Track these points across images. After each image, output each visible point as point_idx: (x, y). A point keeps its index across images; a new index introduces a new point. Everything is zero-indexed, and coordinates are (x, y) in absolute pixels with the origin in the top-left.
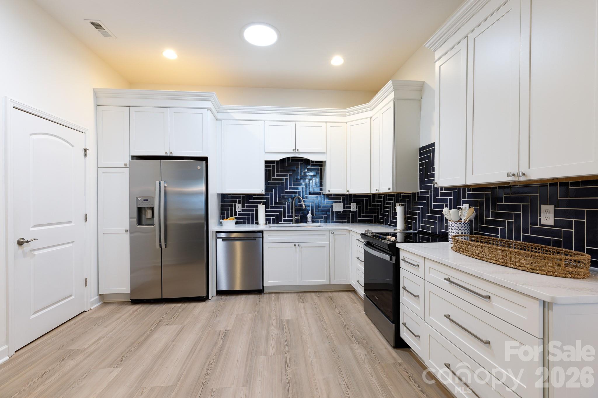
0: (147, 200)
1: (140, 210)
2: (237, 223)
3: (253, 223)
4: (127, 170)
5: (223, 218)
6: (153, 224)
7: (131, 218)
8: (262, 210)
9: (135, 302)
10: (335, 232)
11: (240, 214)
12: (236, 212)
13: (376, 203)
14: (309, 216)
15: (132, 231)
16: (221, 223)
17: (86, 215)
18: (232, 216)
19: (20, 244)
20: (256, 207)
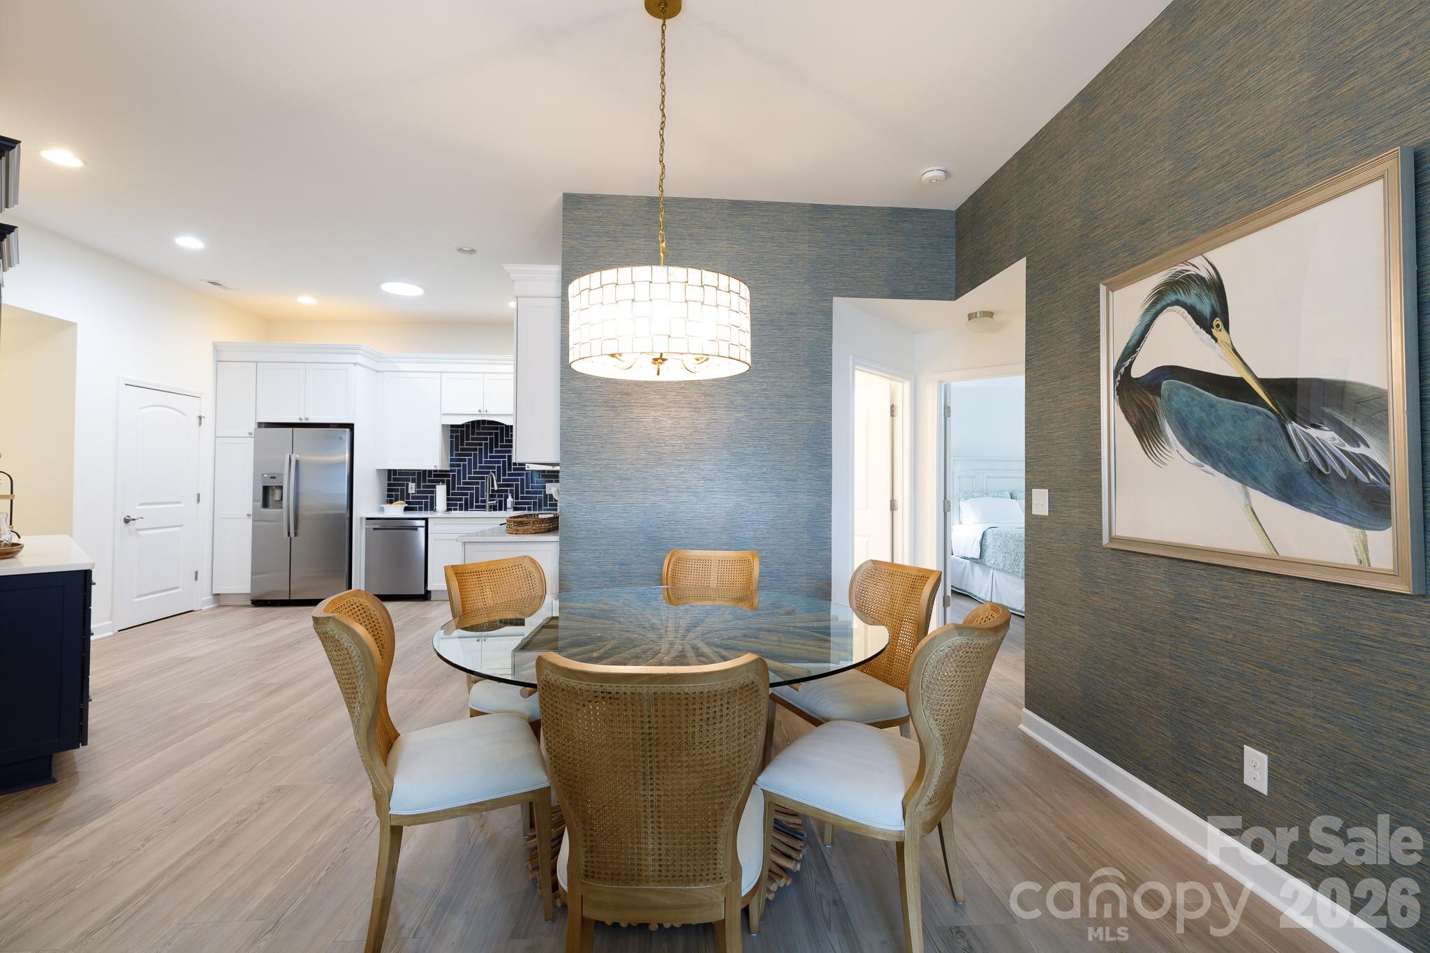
0: (275, 478)
1: (266, 489)
2: (406, 509)
3: (427, 509)
4: (252, 441)
5: (391, 502)
6: (282, 508)
7: (254, 501)
9: (258, 603)
11: (413, 498)
12: (408, 495)
14: (510, 500)
15: (256, 519)
16: (383, 508)
17: (199, 495)
18: (401, 499)
19: (127, 521)
20: (434, 487)
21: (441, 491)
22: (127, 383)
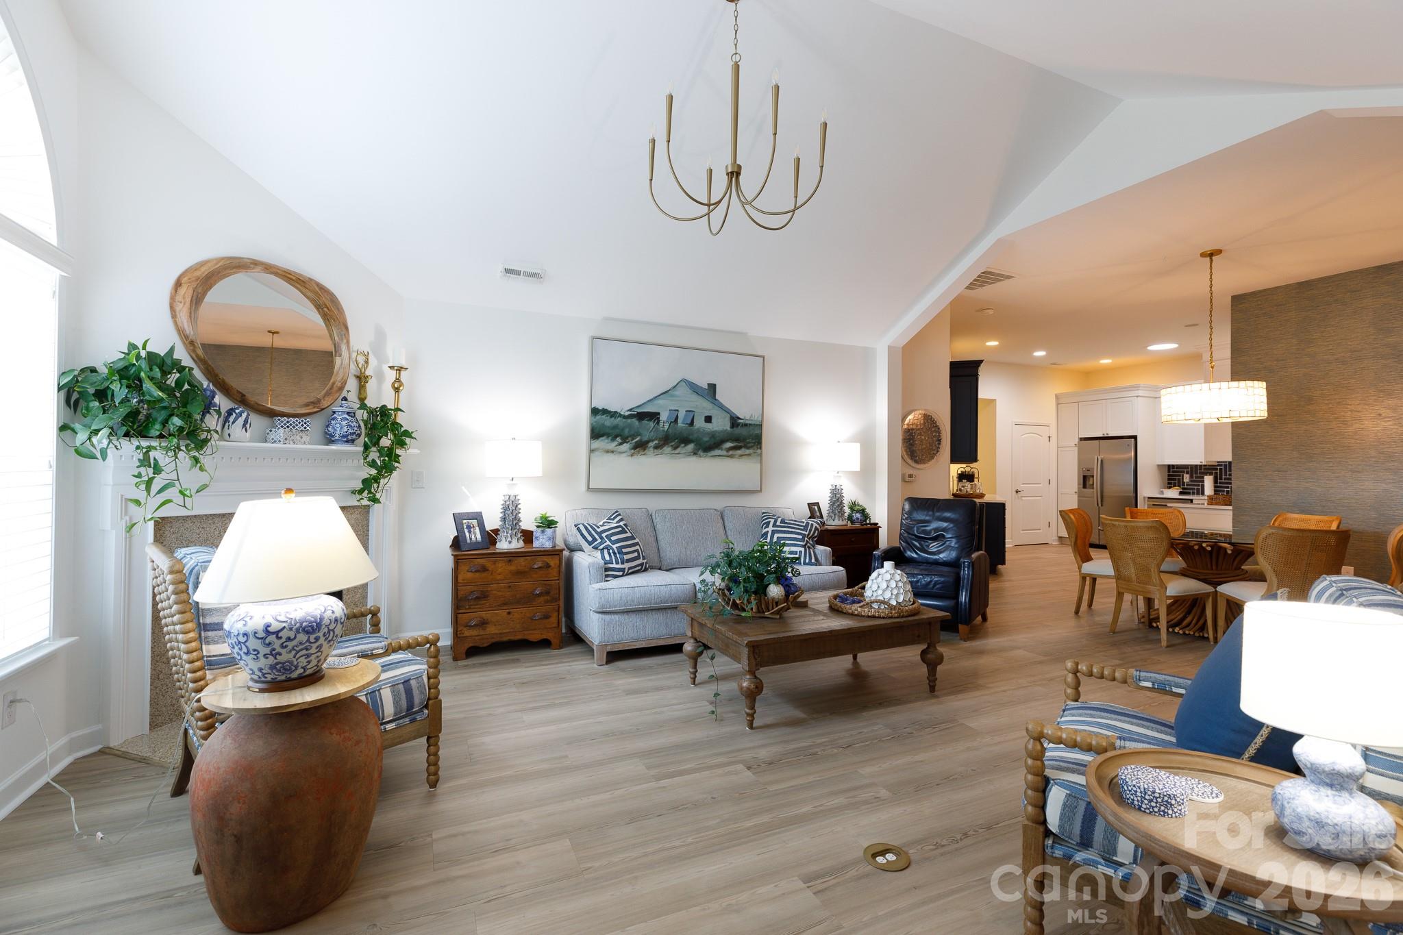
0: (1089, 470)
1: (1085, 478)
2: (1181, 493)
4: (1077, 448)
5: (1170, 488)
6: (1093, 488)
7: (1078, 482)
8: (1208, 482)
11: (1187, 485)
12: (1183, 483)
15: (1080, 495)
16: (1162, 491)
17: (1049, 480)
18: (1177, 485)
19: (1017, 492)
20: (1203, 477)
22: (1017, 424)
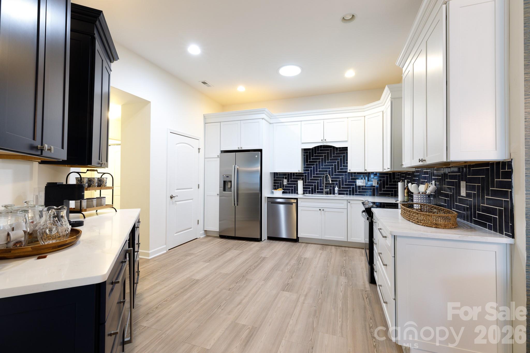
0: (228, 177)
1: (225, 182)
3: (295, 193)
4: (219, 159)
6: (231, 192)
7: (220, 187)
9: (222, 237)
10: (351, 202)
11: (286, 187)
12: (283, 185)
13: (396, 179)
14: (336, 189)
15: (221, 195)
17: (199, 185)
18: (281, 188)
19: (171, 197)
20: (297, 181)
21: (300, 184)
22: (171, 132)
